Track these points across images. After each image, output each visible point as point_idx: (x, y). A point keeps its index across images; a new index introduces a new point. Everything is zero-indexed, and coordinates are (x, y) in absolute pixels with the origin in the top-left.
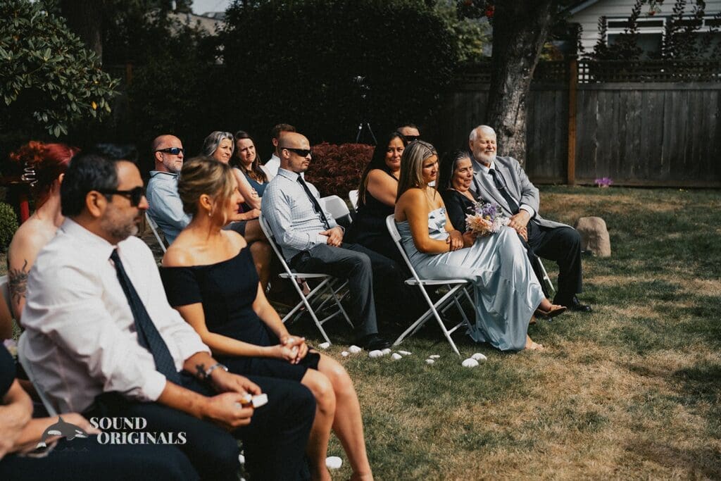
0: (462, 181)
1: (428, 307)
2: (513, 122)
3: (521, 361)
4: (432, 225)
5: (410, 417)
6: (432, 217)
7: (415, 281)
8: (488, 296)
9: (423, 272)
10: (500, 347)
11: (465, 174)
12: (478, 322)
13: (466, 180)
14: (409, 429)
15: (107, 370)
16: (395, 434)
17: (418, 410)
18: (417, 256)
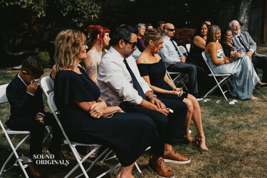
0: (228, 40)
1: (217, 84)
2: (243, 20)
3: (250, 103)
4: (218, 55)
5: (213, 119)
6: (218, 52)
7: (212, 75)
8: (238, 80)
9: (215, 72)
10: (242, 98)
11: (229, 37)
12: (234, 90)
13: (230, 39)
14: (213, 123)
15: (125, 94)
16: (208, 124)
17: (215, 117)
18: (213, 66)
